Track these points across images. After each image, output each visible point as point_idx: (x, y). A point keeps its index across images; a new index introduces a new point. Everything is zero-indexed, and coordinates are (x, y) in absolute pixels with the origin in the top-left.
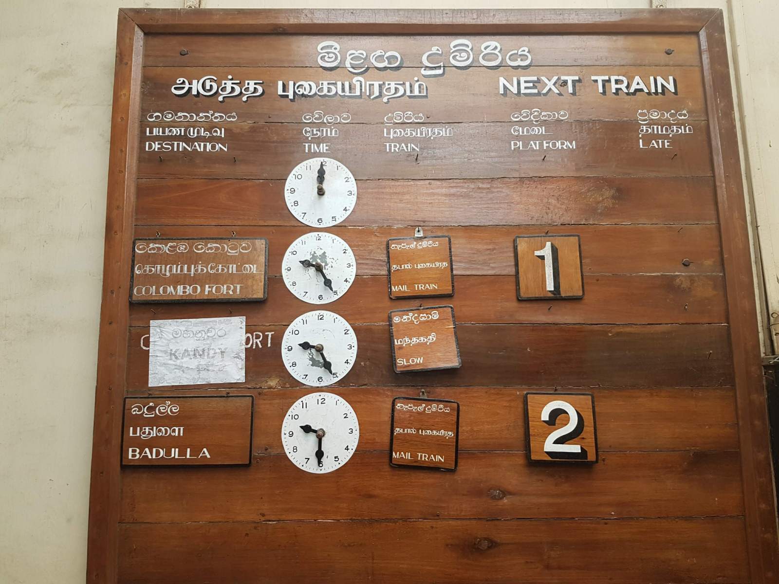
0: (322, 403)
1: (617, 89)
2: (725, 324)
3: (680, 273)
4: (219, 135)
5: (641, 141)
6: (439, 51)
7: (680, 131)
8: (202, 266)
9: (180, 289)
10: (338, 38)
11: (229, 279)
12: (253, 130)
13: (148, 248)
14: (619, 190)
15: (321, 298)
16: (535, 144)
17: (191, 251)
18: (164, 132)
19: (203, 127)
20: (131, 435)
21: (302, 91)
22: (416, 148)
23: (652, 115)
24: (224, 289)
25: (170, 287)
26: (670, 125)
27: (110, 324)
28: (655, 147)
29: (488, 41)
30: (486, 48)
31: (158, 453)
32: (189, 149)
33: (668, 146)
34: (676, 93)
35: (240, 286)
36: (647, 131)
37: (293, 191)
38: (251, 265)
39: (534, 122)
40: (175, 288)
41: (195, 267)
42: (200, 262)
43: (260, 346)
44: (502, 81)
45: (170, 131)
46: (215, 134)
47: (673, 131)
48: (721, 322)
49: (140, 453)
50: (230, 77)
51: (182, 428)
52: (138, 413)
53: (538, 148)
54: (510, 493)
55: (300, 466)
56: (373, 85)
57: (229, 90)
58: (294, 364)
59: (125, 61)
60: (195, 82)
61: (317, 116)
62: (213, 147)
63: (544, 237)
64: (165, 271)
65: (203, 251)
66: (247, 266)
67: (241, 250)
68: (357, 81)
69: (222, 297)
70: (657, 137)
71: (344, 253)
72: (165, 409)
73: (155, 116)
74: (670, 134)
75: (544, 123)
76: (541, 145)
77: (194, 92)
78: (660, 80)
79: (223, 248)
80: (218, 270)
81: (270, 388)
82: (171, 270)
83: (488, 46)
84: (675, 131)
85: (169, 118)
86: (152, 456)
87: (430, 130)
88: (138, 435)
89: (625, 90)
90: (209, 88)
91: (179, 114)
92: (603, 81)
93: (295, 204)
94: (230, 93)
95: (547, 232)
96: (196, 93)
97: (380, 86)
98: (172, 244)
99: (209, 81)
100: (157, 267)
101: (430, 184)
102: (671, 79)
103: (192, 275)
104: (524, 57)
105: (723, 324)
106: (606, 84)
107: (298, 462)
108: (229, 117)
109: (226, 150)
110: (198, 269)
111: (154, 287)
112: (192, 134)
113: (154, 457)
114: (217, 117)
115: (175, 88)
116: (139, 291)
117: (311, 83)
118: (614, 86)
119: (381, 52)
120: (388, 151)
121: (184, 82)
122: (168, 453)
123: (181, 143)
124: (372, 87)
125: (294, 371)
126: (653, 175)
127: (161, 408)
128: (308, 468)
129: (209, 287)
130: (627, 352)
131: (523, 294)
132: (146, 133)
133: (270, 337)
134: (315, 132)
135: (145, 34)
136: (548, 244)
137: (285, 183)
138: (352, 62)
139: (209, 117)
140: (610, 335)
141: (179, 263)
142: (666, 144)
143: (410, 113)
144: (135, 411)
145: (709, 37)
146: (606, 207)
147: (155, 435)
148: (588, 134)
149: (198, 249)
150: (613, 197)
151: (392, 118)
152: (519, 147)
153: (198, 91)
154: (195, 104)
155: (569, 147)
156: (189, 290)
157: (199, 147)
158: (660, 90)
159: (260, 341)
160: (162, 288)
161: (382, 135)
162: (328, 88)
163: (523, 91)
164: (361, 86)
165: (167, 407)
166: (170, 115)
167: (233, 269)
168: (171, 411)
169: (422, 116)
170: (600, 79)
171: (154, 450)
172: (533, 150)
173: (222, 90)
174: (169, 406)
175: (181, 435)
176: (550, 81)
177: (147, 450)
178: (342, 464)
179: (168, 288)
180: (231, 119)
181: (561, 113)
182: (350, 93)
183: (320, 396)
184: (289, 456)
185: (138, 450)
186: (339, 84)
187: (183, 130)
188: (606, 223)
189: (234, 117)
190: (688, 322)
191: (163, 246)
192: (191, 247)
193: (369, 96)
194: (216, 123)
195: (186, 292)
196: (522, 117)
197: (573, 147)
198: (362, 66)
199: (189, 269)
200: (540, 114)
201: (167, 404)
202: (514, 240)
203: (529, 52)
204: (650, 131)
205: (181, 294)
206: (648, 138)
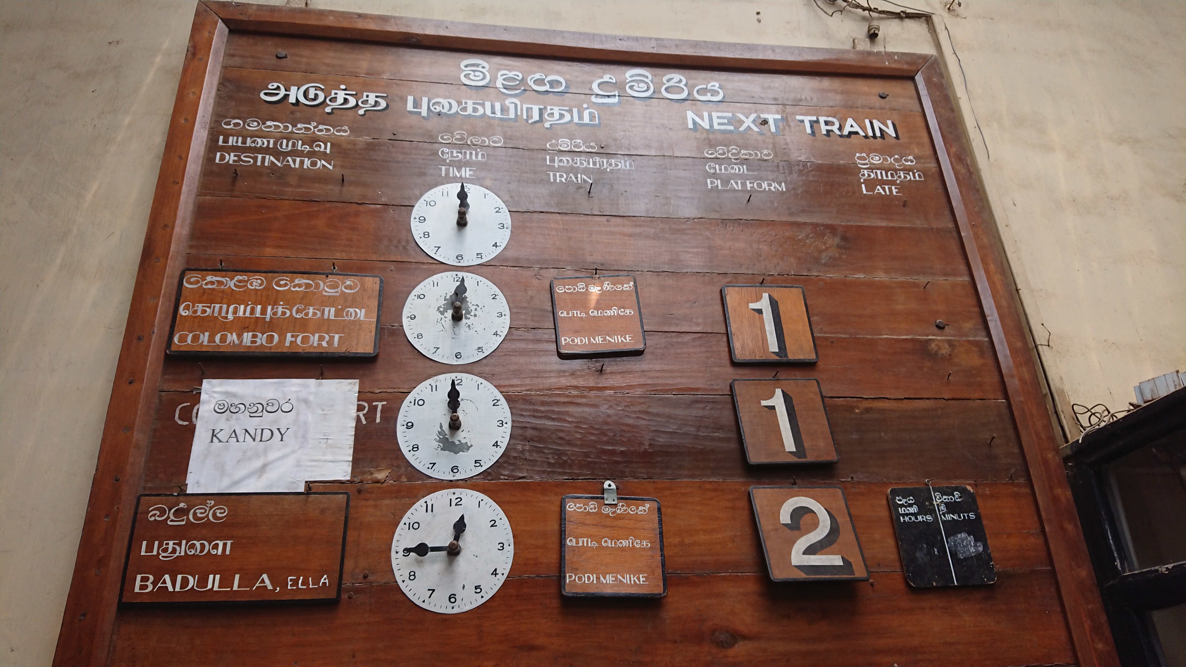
0: (456, 505)
1: (828, 131)
2: (1003, 401)
3: (937, 337)
4: (322, 149)
5: (863, 186)
6: (612, 79)
7: (909, 178)
8: (283, 308)
9: (247, 337)
10: (486, 57)
11: (324, 326)
12: (371, 147)
13: (203, 281)
14: (844, 238)
15: (459, 356)
16: (737, 183)
17: (269, 288)
18: (244, 142)
19: (300, 140)
20: (143, 553)
21: (439, 109)
22: (588, 180)
23: (872, 159)
24: (314, 340)
25: (232, 334)
26: (896, 170)
27: (130, 383)
28: (880, 193)
29: (671, 73)
30: (668, 81)
31: (185, 582)
32: (279, 164)
33: (896, 192)
34: (897, 137)
35: (340, 337)
36: (869, 175)
37: (422, 220)
38: (357, 310)
39: (733, 160)
40: (240, 336)
41: (272, 309)
42: (282, 303)
43: (364, 422)
44: (690, 115)
45: (254, 142)
46: (317, 149)
47: (900, 177)
48: (997, 397)
49: (154, 584)
50: (343, 87)
51: (229, 543)
52: (158, 519)
53: (740, 188)
54: (745, 637)
55: (419, 603)
56: (532, 108)
57: (340, 100)
58: (416, 448)
59: (199, 56)
60: (294, 89)
61: (458, 137)
62: (314, 164)
63: (758, 286)
64: (227, 313)
65: (286, 288)
66: (350, 309)
67: (343, 289)
68: (511, 103)
69: (311, 351)
70: (882, 183)
71: (493, 298)
72: (205, 512)
73: (233, 124)
74: (897, 180)
75: (744, 161)
76: (744, 184)
77: (292, 100)
78: (877, 124)
79: (317, 286)
80: (307, 314)
81: (378, 482)
82: (235, 311)
83: (672, 79)
84: (903, 177)
85: (254, 126)
86: (174, 586)
87: (605, 161)
88: (155, 553)
89: (838, 133)
90: (313, 97)
91: (269, 123)
92: (810, 121)
93: (424, 235)
94: (342, 104)
95: (762, 282)
96: (294, 101)
97: (540, 110)
98: (241, 278)
99: (314, 89)
100: (214, 307)
101: (608, 221)
102: (889, 123)
103: (268, 319)
104: (714, 93)
105: (1000, 401)
106: (815, 125)
107: (417, 596)
108: (338, 131)
109: (331, 167)
110: (277, 312)
111: (207, 334)
112: (284, 147)
113: (178, 589)
114: (322, 130)
115: (266, 94)
116: (183, 339)
117: (450, 101)
118: (824, 128)
119: (541, 76)
120: (552, 180)
121: (278, 88)
122: (202, 582)
123: (267, 157)
124: (530, 111)
125: (415, 457)
126: (884, 224)
127: (197, 511)
128: (432, 604)
129: (292, 336)
130: (882, 434)
131: (740, 355)
132: (218, 141)
133: (379, 408)
134: (455, 155)
135: (231, 32)
136: (766, 296)
137: (412, 211)
138: (504, 82)
139: (311, 129)
140: (857, 411)
141: (250, 303)
142: (894, 191)
143: (578, 141)
144: (154, 516)
145: (928, 82)
146: (831, 258)
147: (183, 554)
148: (799, 176)
149: (280, 286)
150: (839, 247)
151: (557, 145)
152: (717, 186)
153: (297, 99)
154: (292, 113)
155: (778, 189)
156: (261, 339)
157: (294, 163)
158: (878, 134)
159: (364, 415)
160: (219, 335)
161: (544, 163)
162: (473, 107)
163: (716, 127)
164: (516, 108)
165: (208, 509)
166: (255, 124)
167: (330, 313)
168: (214, 515)
169: (594, 145)
170: (807, 119)
171: (179, 577)
172: (735, 191)
173: (330, 100)
174: (211, 508)
175: (228, 552)
176: (747, 118)
177: (167, 577)
178: (487, 597)
179: (229, 335)
180: (342, 134)
181: (765, 153)
182: (501, 115)
183: (454, 494)
184: (402, 586)
185: (151, 578)
186: (488, 105)
187: (272, 141)
188: (833, 275)
189: (345, 131)
190: (956, 396)
191: (227, 279)
192: (269, 283)
193: (527, 120)
194: (319, 136)
195: (255, 342)
196: (718, 154)
197: (782, 189)
198: (517, 87)
199: (264, 312)
200: (739, 152)
201: (209, 505)
202: (721, 291)
203: (720, 88)
204: (873, 176)
205: (249, 344)
206: (871, 184)
